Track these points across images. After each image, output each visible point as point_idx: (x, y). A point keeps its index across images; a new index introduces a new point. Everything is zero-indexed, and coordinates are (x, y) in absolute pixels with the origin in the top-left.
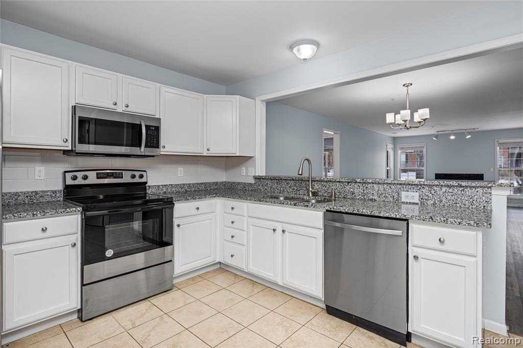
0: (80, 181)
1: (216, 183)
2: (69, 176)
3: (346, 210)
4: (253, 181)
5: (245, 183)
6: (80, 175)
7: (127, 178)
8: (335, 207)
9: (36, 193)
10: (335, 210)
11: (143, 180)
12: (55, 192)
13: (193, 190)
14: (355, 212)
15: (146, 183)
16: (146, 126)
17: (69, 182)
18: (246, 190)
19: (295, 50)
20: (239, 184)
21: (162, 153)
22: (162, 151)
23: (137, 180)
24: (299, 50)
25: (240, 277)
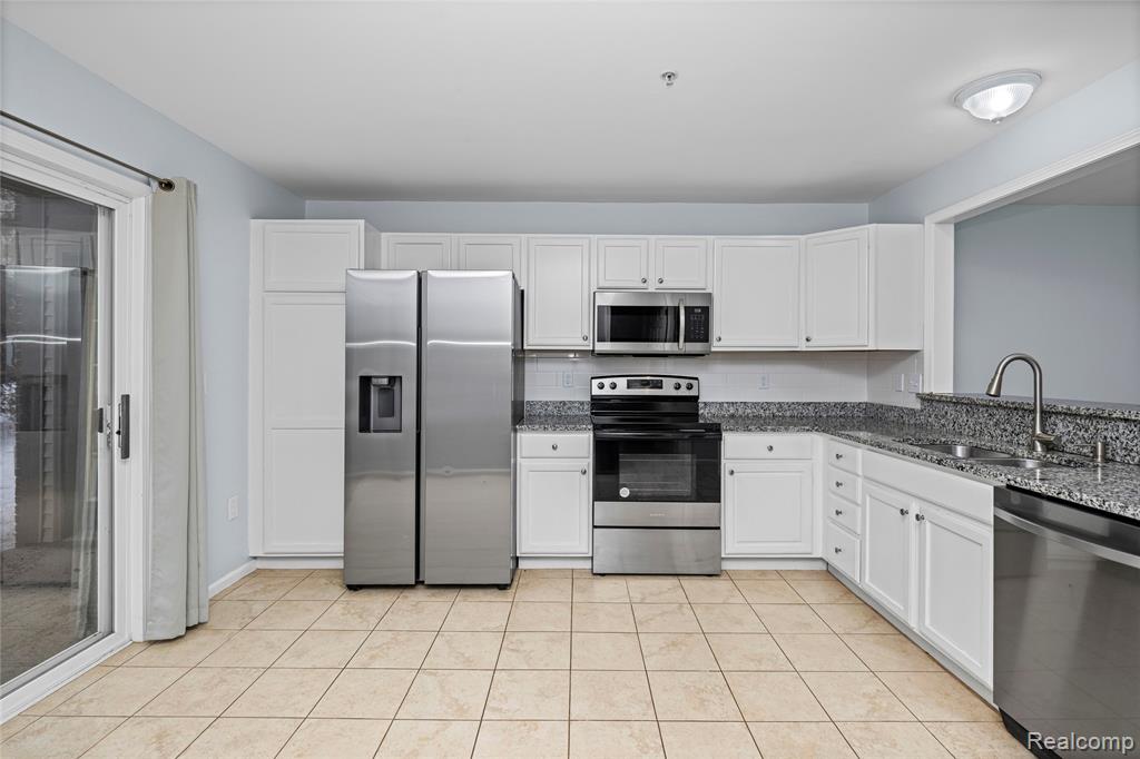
0: (607, 391)
1: (844, 406)
2: (595, 382)
3: (1043, 490)
4: (917, 405)
5: (901, 409)
6: (607, 382)
7: (668, 389)
8: (1019, 479)
9: (564, 403)
10: (1017, 485)
11: (693, 393)
12: (582, 403)
13: (788, 414)
14: (1062, 497)
15: (697, 397)
16: (686, 308)
17: (596, 392)
18: (904, 423)
19: (967, 105)
20: (891, 408)
21: (713, 349)
22: (716, 347)
23: (683, 392)
24: (974, 105)
25: (854, 598)
